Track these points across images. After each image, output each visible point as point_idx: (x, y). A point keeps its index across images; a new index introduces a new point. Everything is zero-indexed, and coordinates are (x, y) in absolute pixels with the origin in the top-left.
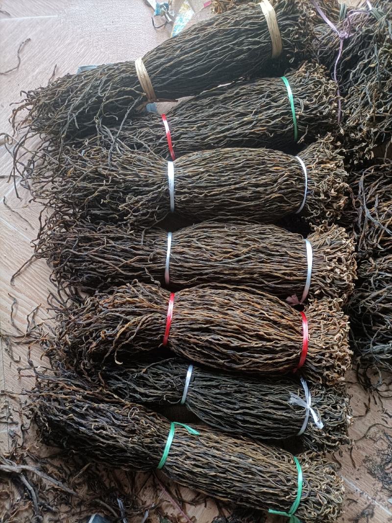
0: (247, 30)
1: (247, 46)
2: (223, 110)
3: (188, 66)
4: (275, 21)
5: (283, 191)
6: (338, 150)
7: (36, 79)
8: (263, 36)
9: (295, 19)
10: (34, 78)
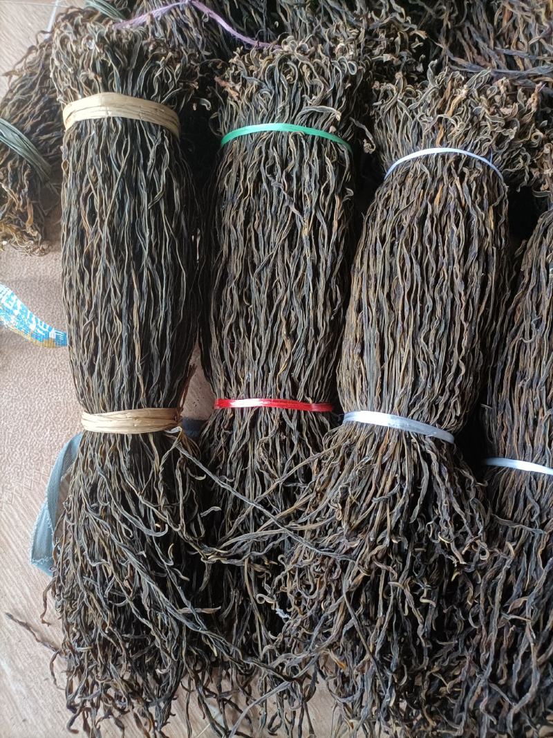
0: (129, 162)
1: (160, 173)
2: (267, 273)
3: (156, 313)
4: (130, 100)
5: (486, 202)
6: (430, 72)
7: (22, 673)
8: (148, 136)
9: (143, 57)
10: (19, 677)
